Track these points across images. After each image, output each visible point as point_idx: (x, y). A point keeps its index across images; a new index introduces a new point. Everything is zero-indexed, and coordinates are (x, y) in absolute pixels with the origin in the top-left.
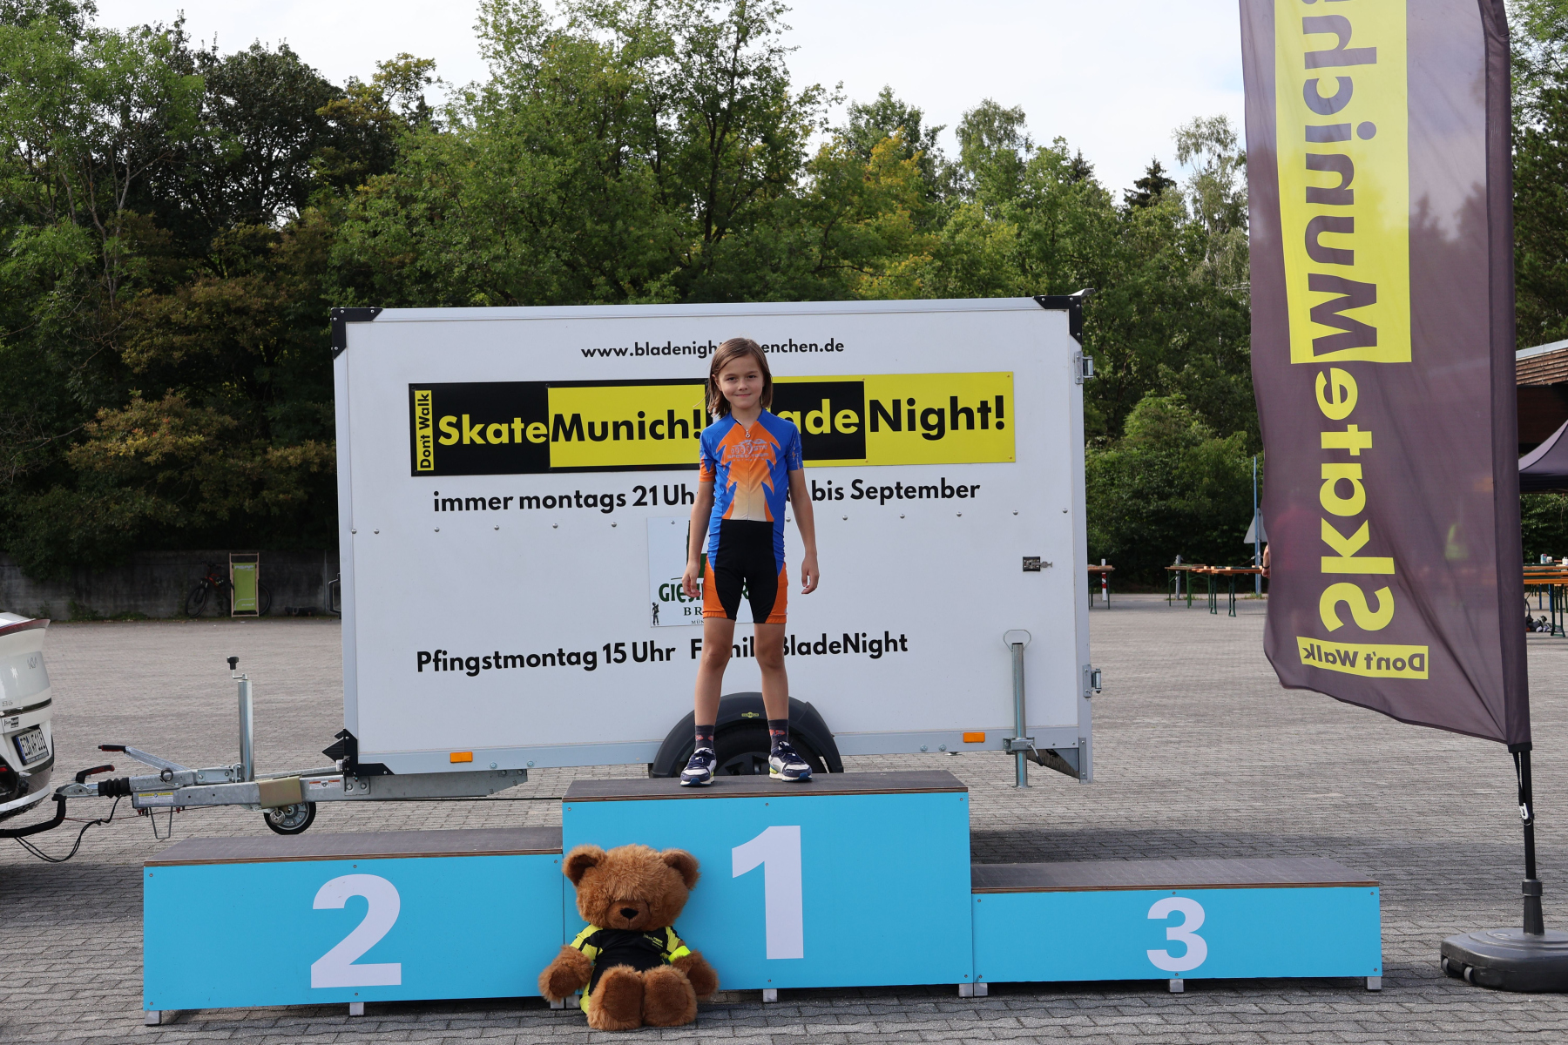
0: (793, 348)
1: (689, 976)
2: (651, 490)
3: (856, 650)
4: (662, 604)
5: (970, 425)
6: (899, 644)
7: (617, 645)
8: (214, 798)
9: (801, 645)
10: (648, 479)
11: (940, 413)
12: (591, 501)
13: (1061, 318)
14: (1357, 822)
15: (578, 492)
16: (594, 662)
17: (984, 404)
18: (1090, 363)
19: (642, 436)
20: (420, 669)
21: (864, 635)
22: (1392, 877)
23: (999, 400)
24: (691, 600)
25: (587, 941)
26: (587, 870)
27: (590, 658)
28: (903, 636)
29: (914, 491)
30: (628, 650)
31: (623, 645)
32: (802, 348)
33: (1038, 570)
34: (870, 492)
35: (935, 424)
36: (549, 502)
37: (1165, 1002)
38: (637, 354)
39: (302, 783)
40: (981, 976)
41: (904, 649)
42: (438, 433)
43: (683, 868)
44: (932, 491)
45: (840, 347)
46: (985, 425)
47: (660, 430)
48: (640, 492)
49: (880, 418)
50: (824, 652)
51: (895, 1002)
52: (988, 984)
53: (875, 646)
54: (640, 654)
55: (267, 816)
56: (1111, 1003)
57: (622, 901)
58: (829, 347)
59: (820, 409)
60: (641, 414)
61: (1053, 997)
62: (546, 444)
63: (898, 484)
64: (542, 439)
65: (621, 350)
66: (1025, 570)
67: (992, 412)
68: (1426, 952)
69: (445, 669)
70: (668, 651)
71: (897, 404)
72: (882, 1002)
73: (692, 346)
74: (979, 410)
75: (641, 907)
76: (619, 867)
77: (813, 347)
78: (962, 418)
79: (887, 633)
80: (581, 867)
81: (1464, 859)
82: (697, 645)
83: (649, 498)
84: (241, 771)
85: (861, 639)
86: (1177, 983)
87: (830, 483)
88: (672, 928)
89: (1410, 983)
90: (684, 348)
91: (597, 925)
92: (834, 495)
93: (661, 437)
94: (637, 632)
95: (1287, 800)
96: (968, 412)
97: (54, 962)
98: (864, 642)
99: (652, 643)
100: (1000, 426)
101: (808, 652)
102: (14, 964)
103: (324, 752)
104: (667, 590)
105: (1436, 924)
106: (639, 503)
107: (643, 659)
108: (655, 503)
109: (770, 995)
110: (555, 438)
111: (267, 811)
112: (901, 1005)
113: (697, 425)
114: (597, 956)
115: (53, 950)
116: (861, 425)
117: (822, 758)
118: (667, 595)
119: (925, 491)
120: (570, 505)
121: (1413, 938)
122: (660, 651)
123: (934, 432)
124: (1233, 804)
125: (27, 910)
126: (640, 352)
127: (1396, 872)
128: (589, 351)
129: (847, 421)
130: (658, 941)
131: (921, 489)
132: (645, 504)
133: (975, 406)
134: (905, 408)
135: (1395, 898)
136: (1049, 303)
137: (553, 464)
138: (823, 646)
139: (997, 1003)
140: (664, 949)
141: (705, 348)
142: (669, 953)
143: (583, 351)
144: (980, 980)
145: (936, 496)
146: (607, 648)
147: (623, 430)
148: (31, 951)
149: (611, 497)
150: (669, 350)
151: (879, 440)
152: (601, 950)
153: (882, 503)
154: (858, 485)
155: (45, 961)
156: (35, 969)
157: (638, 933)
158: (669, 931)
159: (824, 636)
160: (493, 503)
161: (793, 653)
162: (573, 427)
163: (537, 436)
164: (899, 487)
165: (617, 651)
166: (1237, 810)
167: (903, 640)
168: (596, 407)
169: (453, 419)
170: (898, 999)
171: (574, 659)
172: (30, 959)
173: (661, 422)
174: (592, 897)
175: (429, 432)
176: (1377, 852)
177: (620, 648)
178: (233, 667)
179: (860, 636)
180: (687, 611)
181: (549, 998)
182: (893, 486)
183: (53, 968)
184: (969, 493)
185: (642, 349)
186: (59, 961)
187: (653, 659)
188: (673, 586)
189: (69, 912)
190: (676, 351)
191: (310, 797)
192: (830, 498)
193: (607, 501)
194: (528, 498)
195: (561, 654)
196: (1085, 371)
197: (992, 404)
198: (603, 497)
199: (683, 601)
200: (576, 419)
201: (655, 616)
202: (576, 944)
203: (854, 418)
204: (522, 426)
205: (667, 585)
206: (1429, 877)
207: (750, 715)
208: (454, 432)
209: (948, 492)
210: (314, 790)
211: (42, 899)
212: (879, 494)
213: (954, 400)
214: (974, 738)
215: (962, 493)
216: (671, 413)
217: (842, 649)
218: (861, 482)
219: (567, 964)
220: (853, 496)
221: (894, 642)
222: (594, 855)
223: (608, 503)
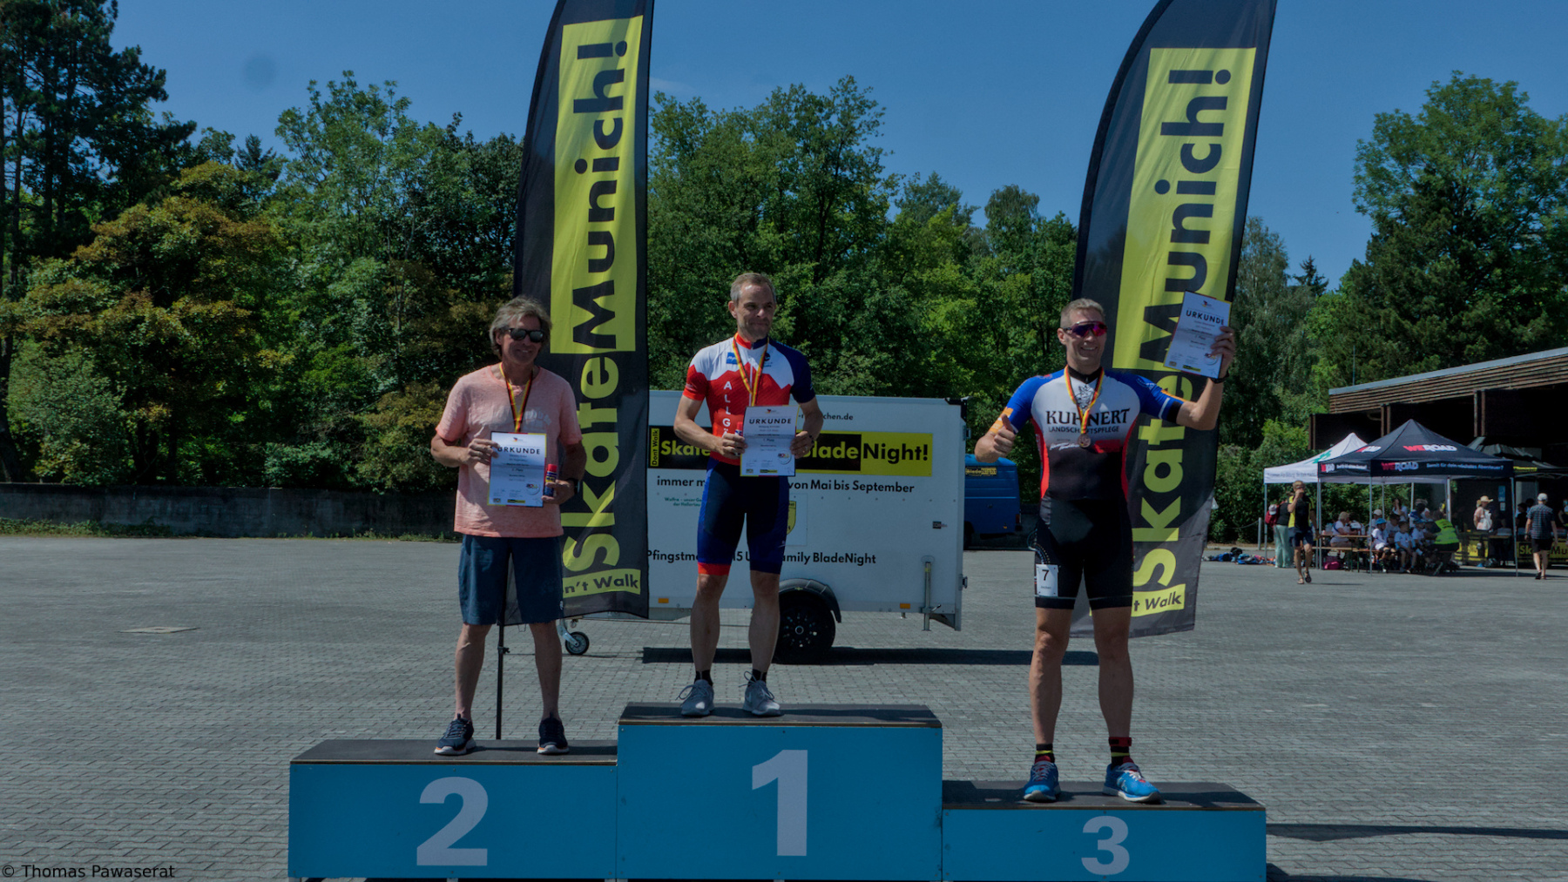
3: (851, 560)
5: (911, 458)
6: (872, 559)
9: (825, 557)
11: (897, 451)
13: (957, 409)
17: (918, 448)
18: (969, 432)
23: (926, 447)
28: (874, 555)
29: (883, 487)
32: (833, 417)
33: (940, 527)
34: (862, 487)
35: (894, 456)
41: (874, 562)
42: (661, 449)
44: (891, 488)
45: (851, 418)
46: (918, 458)
49: (869, 452)
50: (836, 561)
53: (860, 559)
58: (846, 418)
59: (840, 446)
63: (875, 483)
66: (934, 527)
71: (877, 446)
74: (916, 450)
77: (839, 418)
78: (908, 454)
79: (866, 554)
87: (843, 481)
92: (845, 487)
96: (910, 451)
98: (855, 557)
100: (925, 458)
101: (828, 561)
116: (859, 455)
117: (832, 611)
119: (888, 487)
123: (894, 460)
129: (853, 452)
131: (886, 486)
133: (914, 449)
134: (880, 448)
136: (951, 403)
138: (836, 559)
145: (893, 490)
151: (867, 463)
153: (867, 492)
154: (856, 483)
159: (836, 553)
160: (685, 483)
161: (821, 561)
164: (875, 485)
167: (874, 558)
169: (668, 443)
175: (657, 448)
179: (854, 554)
182: (873, 484)
184: (909, 490)
192: (843, 489)
196: (966, 436)
197: (922, 449)
203: (856, 452)
207: (799, 588)
208: (668, 449)
209: (899, 488)
212: (866, 488)
213: (904, 446)
214: (904, 607)
215: (906, 489)
217: (844, 560)
218: (858, 481)
220: (854, 488)
221: (869, 558)
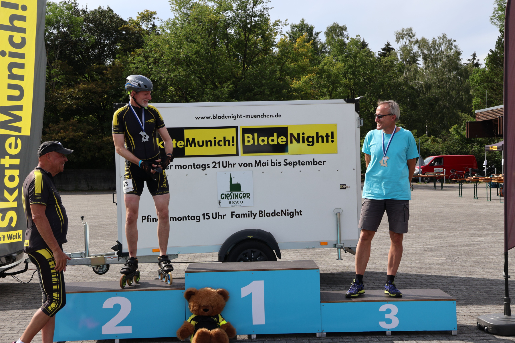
0: (265, 116)
1: (226, 331)
2: (218, 163)
3: (285, 215)
4: (222, 200)
5: (323, 141)
6: (299, 213)
7: (207, 214)
8: (76, 263)
9: (267, 213)
10: (217, 159)
11: (313, 137)
12: (198, 166)
13: (353, 106)
14: (450, 269)
15: (194, 164)
16: (199, 219)
17: (327, 134)
18: (362, 121)
19: (215, 145)
20: (143, 222)
21: (288, 210)
22: (461, 290)
23: (332, 133)
24: (231, 199)
25: (192, 319)
26: (192, 296)
27: (198, 218)
28: (300, 210)
29: (304, 163)
30: (211, 215)
31: (209, 213)
32: (268, 116)
33: (345, 189)
34: (290, 163)
35: (311, 141)
36: (185, 167)
37: (385, 339)
38: (213, 118)
39: (104, 258)
40: (323, 330)
41: (301, 215)
43: (224, 295)
44: (310, 163)
45: (280, 116)
46: (327, 141)
47: (221, 143)
48: (214, 164)
49: (293, 139)
50: (275, 216)
51: (295, 339)
52: (326, 333)
53: (292, 214)
54: (214, 217)
55: (93, 268)
56: (367, 340)
57: (204, 306)
58: (276, 116)
60: (215, 138)
61: (348, 337)
62: (184, 148)
63: (299, 161)
64: (182, 146)
65: (208, 117)
66: (341, 189)
67: (330, 137)
68: (472, 319)
69: (151, 221)
70: (224, 216)
71: (298, 134)
72: (291, 339)
73: (231, 116)
74: (326, 136)
75: (210, 308)
76: (202, 295)
77: (271, 116)
78: (320, 139)
79: (295, 210)
80: (190, 295)
81: (485, 283)
82: (233, 213)
83: (217, 165)
84: (85, 254)
85: (287, 211)
86: (389, 332)
87: (277, 160)
88: (220, 315)
89: (466, 332)
90: (229, 116)
91: (195, 314)
92: (278, 164)
93: (221, 145)
94: (213, 209)
95: (427, 260)
96: (322, 137)
97: (20, 321)
98: (288, 213)
99: (218, 213)
100: (332, 141)
101: (270, 216)
102: (8, 322)
103: (111, 248)
104: (223, 196)
105: (475, 309)
106: (214, 167)
107: (216, 218)
108: (219, 167)
109: (254, 336)
110: (187, 146)
111: (93, 267)
112: (297, 340)
113: (233, 142)
114: (196, 324)
115: (21, 316)
116: (287, 142)
117: (274, 251)
118: (223, 197)
119: (308, 163)
120: (191, 168)
121: (468, 314)
122: (221, 216)
123: (311, 144)
124: (410, 262)
125: (15, 300)
126: (214, 118)
127: (463, 288)
128: (198, 117)
129: (282, 140)
130: (216, 319)
131: (306, 162)
132: (216, 167)
133: (324, 135)
134: (301, 136)
135: (462, 298)
136: (348, 102)
137: (186, 154)
138: (274, 214)
139: (329, 340)
140: (218, 321)
141: (236, 116)
142: (220, 323)
143: (196, 117)
144: (323, 332)
145: (312, 165)
146: (204, 214)
147: (209, 143)
148: (13, 317)
149: (205, 165)
150: (224, 117)
151: (293, 146)
152: (197, 323)
153: (294, 167)
154: (286, 161)
155: (18, 321)
156: (14, 324)
157: (209, 316)
158: (219, 316)
159: (275, 210)
161: (265, 216)
162: (192, 142)
163: (180, 145)
164: (299, 162)
165: (207, 215)
166: (411, 264)
167: (301, 212)
168: (200, 136)
170: (296, 337)
171: (193, 218)
172: (13, 320)
173: (221, 141)
174: (194, 305)
176: (456, 280)
177: (208, 215)
178: (82, 220)
179: (287, 210)
180: (230, 203)
181: (180, 339)
182: (297, 161)
183: (20, 324)
184: (322, 164)
185: (215, 117)
186: (22, 321)
187: (219, 218)
188: (225, 194)
189: (28, 301)
190: (226, 117)
191: (107, 263)
192: (277, 165)
193: (204, 166)
194: (178, 166)
195: (189, 216)
196: (360, 123)
197: (330, 134)
198: (202, 165)
199: (229, 199)
200: (193, 140)
201: (219, 204)
202: (189, 320)
203: (285, 139)
204: (176, 142)
205: (223, 194)
206: (473, 290)
207: (250, 237)
209: (315, 163)
210: (108, 260)
211: (20, 296)
212: (293, 164)
213: (317, 133)
214: (324, 244)
215: (320, 164)
216: (224, 138)
217: (281, 215)
218: (287, 160)
219: (186, 327)
220: (284, 165)
221: (298, 212)
222: (194, 291)
223: (204, 167)
